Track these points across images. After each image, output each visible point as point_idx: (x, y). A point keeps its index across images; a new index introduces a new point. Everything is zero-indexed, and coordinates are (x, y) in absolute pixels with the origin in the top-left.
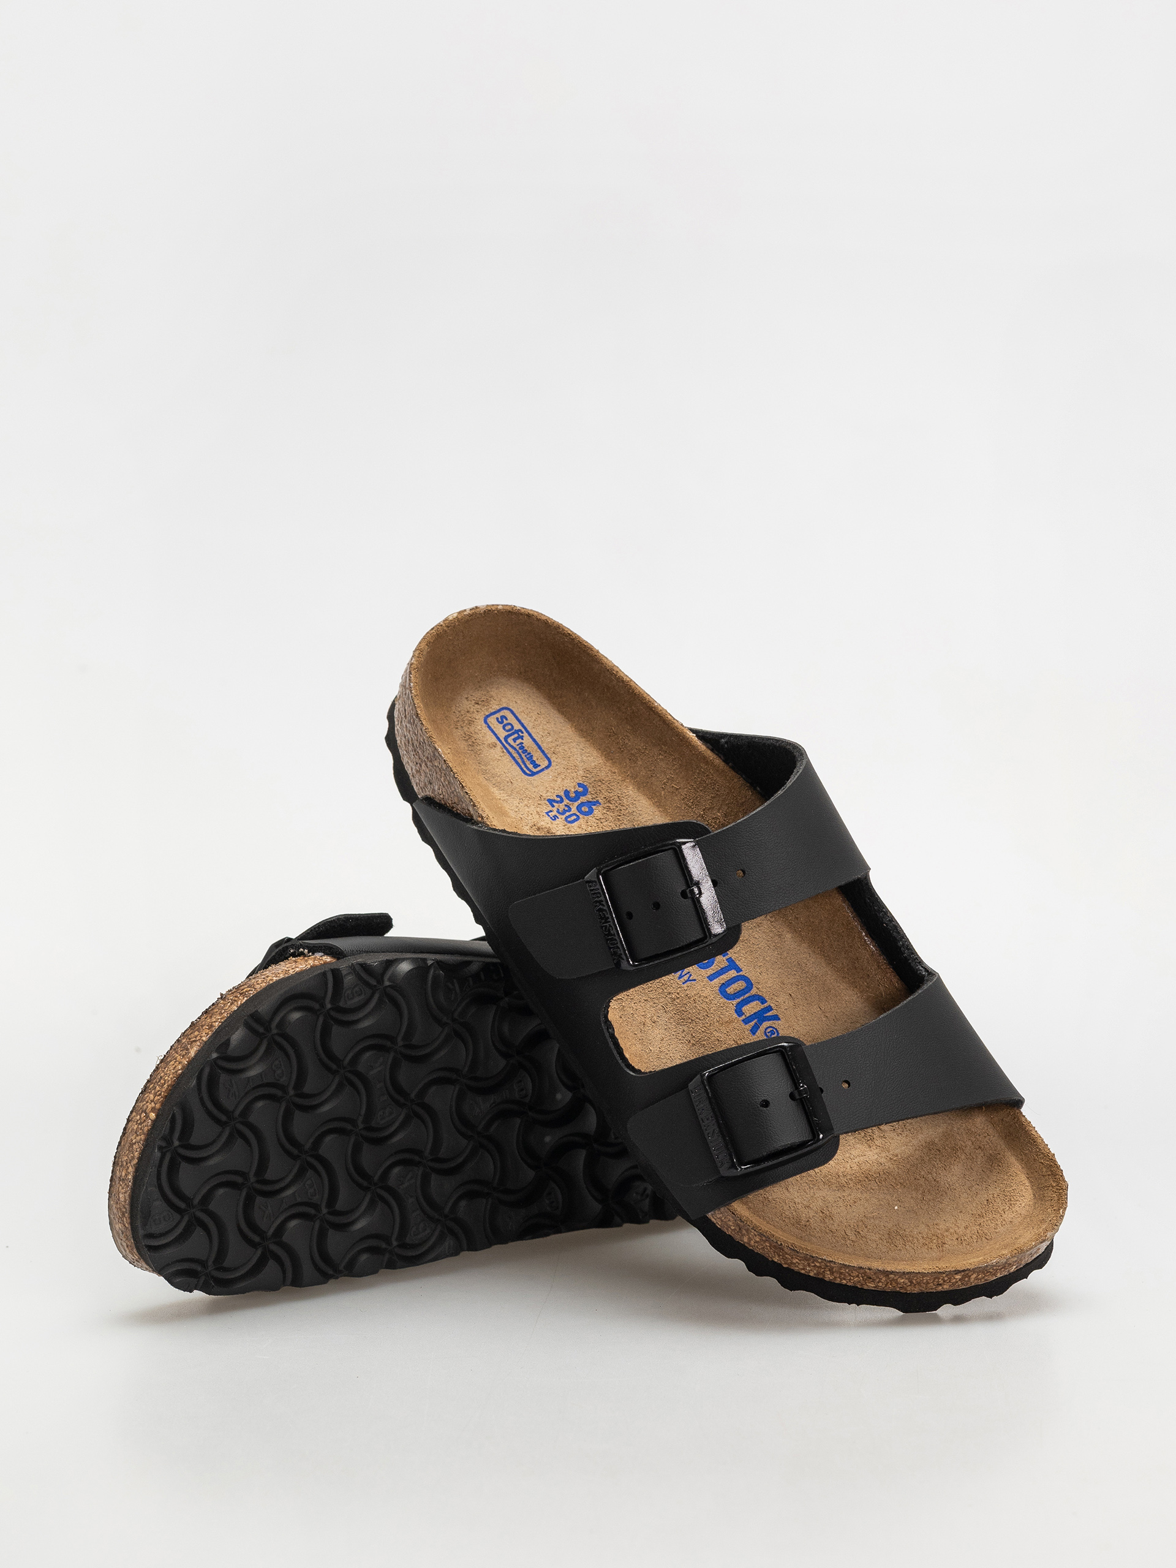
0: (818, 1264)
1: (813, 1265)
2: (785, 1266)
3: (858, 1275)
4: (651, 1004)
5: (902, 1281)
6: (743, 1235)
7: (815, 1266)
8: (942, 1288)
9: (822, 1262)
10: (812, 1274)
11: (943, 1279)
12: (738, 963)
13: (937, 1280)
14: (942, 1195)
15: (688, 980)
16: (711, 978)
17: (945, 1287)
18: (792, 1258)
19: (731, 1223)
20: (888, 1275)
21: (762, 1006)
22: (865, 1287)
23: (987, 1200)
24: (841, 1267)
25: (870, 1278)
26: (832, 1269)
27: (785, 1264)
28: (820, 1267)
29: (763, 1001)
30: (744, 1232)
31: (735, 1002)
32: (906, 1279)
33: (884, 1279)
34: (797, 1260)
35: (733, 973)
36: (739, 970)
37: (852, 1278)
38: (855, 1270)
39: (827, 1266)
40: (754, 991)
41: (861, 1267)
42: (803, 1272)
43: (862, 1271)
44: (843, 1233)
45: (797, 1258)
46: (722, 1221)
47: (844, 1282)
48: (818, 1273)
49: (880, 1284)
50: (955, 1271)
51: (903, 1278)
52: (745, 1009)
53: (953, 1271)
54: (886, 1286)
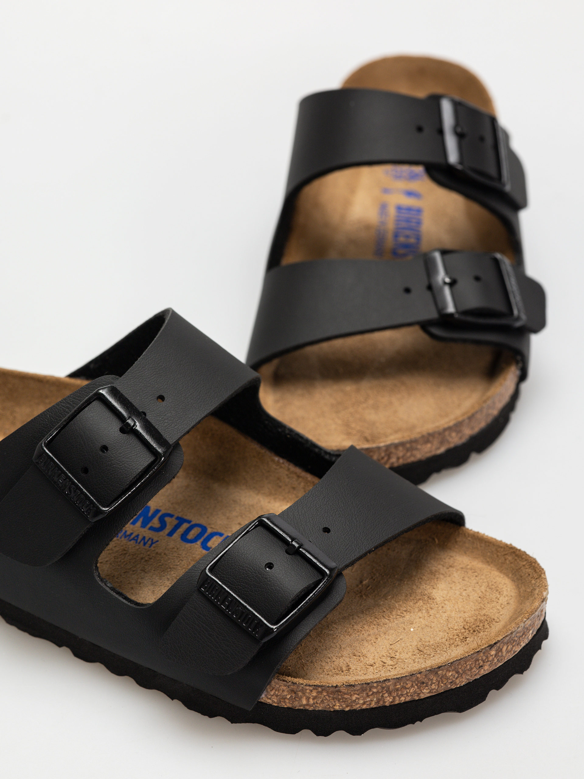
0: (375, 690)
1: (371, 693)
2: (347, 709)
3: (412, 685)
4: (131, 572)
5: (450, 674)
6: (300, 698)
7: (373, 693)
8: (484, 670)
9: (378, 686)
10: (373, 705)
11: (482, 660)
12: (185, 517)
13: (477, 663)
14: (442, 607)
15: (152, 543)
16: (170, 534)
17: (486, 668)
18: (351, 696)
19: (285, 693)
20: (437, 673)
21: (222, 538)
22: (422, 696)
23: (480, 597)
24: (395, 683)
25: (423, 683)
26: (389, 688)
27: (347, 706)
28: (378, 692)
29: (221, 535)
30: (300, 694)
31: (199, 543)
32: (453, 671)
33: (435, 679)
34: (356, 696)
35: (185, 526)
36: (189, 522)
37: (408, 690)
38: (407, 680)
39: (383, 688)
40: (209, 531)
41: (413, 674)
42: (364, 707)
43: (414, 678)
44: (381, 663)
45: (354, 694)
46: (277, 696)
47: (403, 699)
48: (378, 701)
49: (433, 686)
50: (489, 646)
51: (450, 671)
52: (210, 544)
53: (487, 647)
54: (438, 687)
